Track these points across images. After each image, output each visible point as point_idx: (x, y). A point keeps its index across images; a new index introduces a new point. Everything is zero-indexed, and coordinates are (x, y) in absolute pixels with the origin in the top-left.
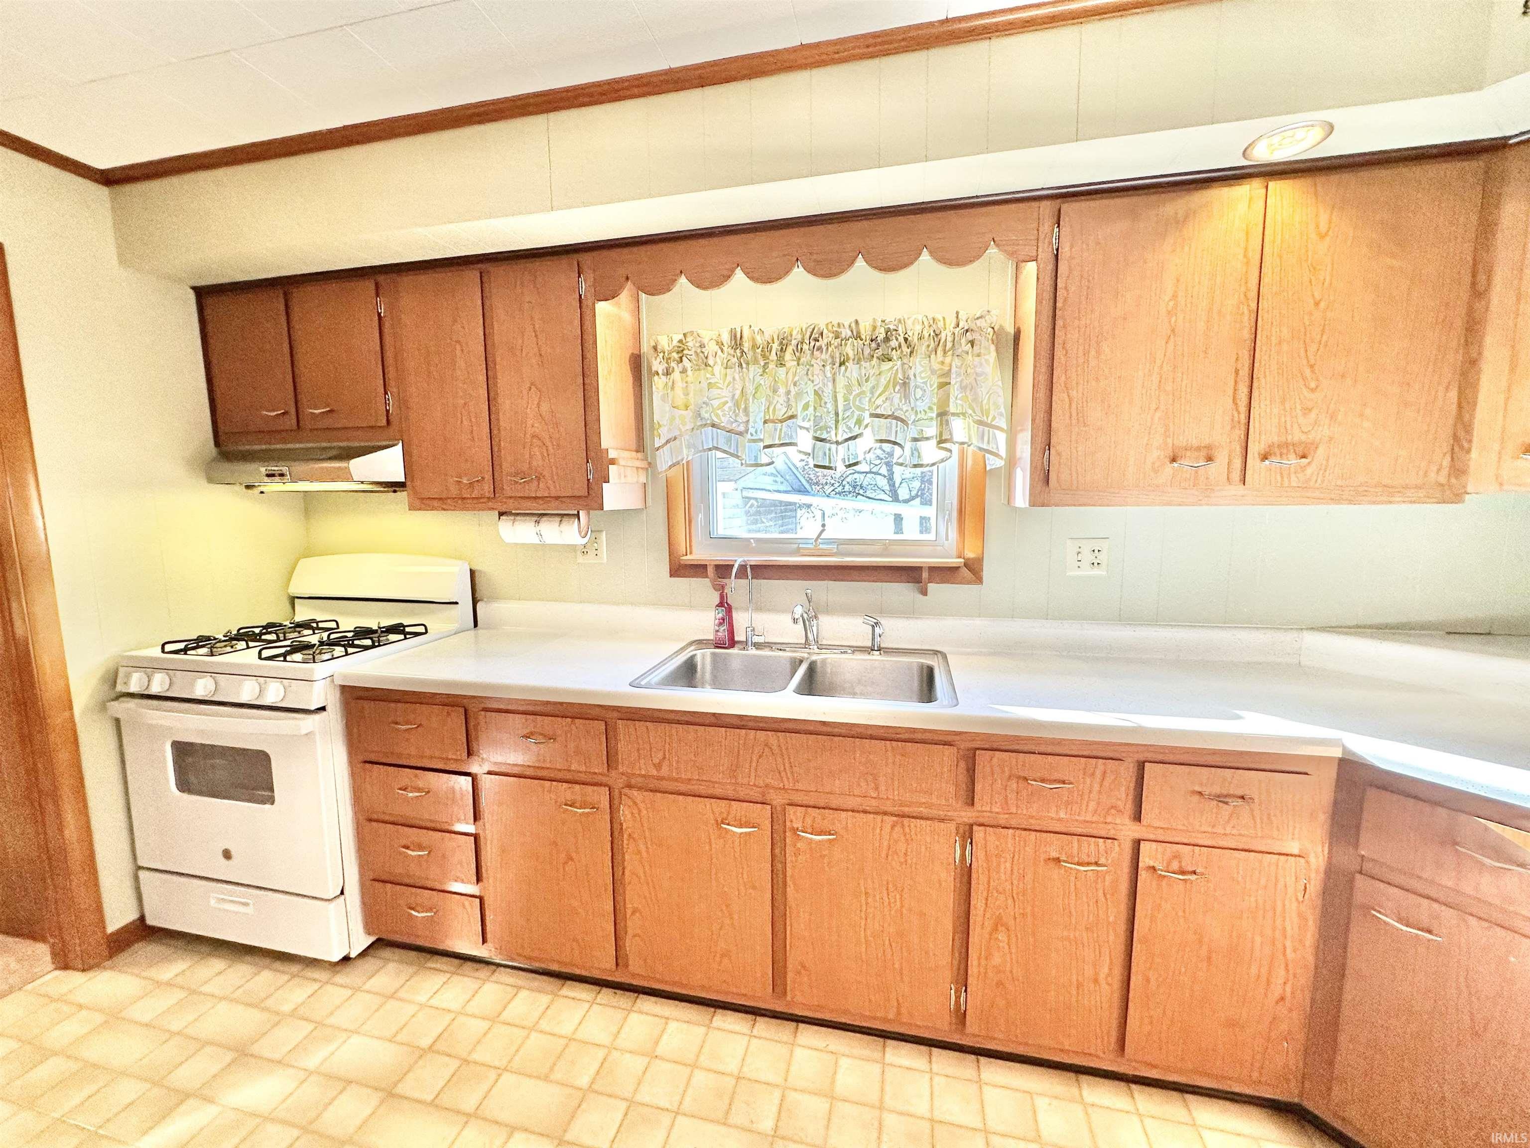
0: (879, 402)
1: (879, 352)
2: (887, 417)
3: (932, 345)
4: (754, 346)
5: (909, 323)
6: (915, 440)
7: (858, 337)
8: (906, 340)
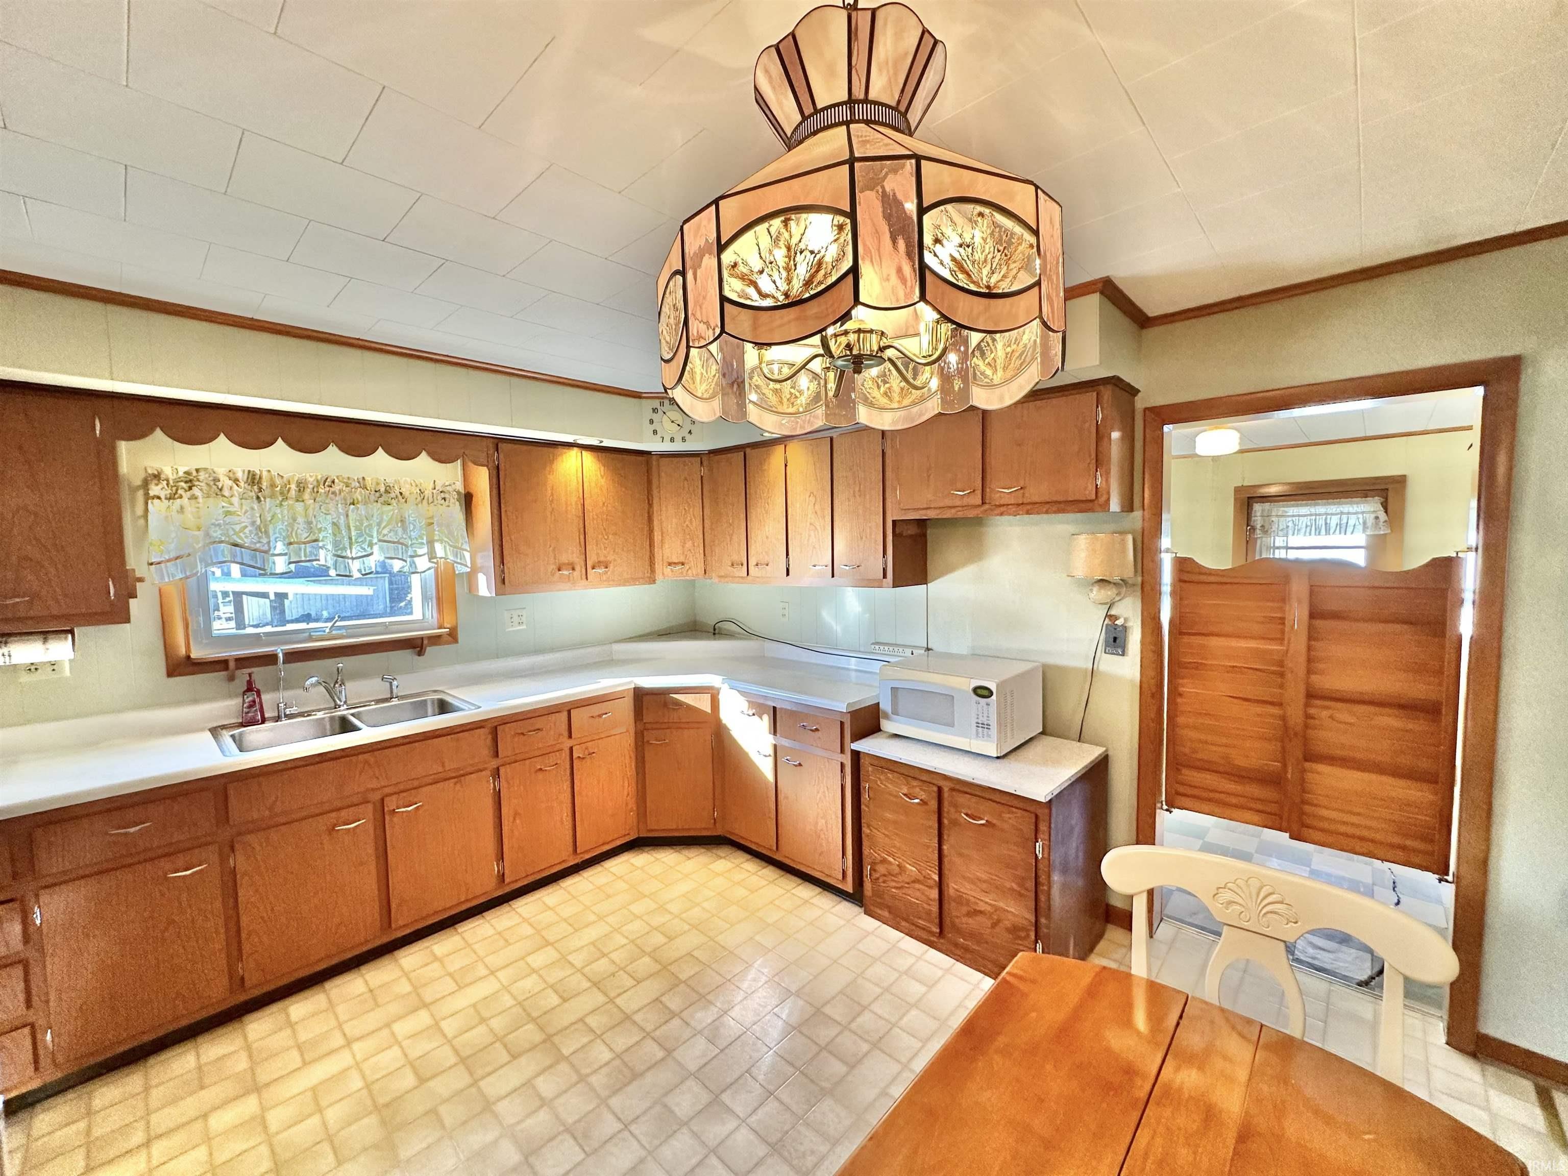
0: (385, 532)
1: (381, 500)
2: (394, 543)
3: (419, 499)
4: (273, 485)
5: (402, 482)
6: (411, 557)
7: (365, 488)
8: (401, 494)
